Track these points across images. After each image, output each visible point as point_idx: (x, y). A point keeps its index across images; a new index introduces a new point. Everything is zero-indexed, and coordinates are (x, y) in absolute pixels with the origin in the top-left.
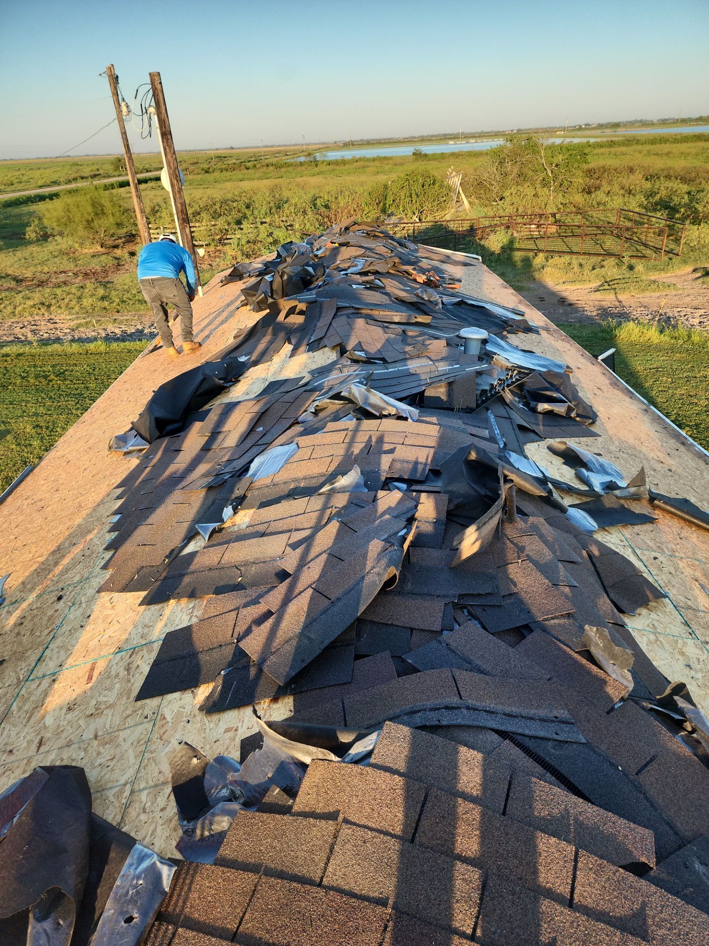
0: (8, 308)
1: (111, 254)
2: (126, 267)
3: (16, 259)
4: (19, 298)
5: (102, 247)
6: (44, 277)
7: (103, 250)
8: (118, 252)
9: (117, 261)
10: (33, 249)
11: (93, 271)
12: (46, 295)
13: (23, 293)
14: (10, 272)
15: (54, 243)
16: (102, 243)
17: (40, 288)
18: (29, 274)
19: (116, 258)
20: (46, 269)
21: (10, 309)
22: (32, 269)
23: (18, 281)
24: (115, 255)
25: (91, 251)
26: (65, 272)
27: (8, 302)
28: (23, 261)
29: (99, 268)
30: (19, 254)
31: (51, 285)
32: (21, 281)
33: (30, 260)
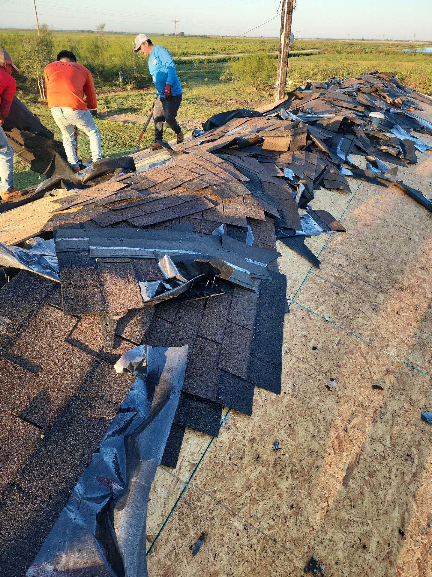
0: (198, 113)
1: (259, 94)
2: (264, 102)
3: (211, 90)
4: (205, 109)
5: (256, 89)
6: (221, 101)
7: (257, 91)
8: (263, 93)
9: (261, 98)
10: (221, 86)
11: (246, 101)
12: (218, 110)
13: (208, 107)
14: (206, 96)
15: (233, 84)
16: (257, 87)
17: (217, 106)
18: (214, 99)
19: (261, 96)
20: (224, 97)
21: (199, 114)
22: (217, 96)
23: (208, 101)
24: (261, 95)
25: (250, 91)
26: (232, 100)
27: (199, 111)
28: (214, 91)
29: (250, 100)
30: (214, 87)
31: (223, 105)
32: (209, 101)
33: (218, 91)
